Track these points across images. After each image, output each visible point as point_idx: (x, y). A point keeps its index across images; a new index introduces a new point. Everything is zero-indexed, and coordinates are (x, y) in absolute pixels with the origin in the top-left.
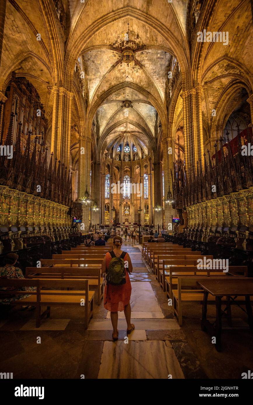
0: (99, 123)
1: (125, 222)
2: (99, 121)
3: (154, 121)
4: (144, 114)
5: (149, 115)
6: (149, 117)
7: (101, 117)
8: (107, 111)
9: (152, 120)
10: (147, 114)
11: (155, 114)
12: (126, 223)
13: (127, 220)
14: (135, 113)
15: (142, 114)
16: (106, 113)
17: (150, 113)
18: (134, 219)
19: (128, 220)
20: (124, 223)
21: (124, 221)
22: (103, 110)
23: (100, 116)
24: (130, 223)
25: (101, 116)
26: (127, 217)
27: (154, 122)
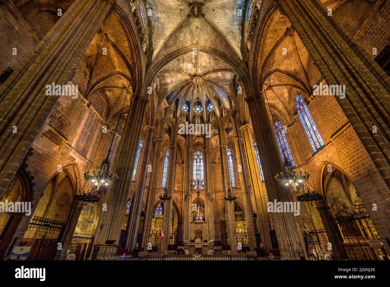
0: (153, 45)
1: (195, 238)
2: (154, 43)
3: (238, 40)
4: (222, 28)
5: (230, 30)
6: (230, 34)
7: (156, 36)
8: (167, 26)
9: (235, 38)
10: (227, 28)
11: (239, 29)
12: (198, 240)
13: (199, 234)
14: (209, 29)
15: (220, 28)
16: (164, 29)
17: (232, 27)
18: (213, 232)
19: (201, 232)
20: (193, 241)
21: (193, 236)
22: (160, 25)
23: (154, 35)
24: (206, 241)
25: (157, 34)
26: (199, 226)
27: (239, 42)
